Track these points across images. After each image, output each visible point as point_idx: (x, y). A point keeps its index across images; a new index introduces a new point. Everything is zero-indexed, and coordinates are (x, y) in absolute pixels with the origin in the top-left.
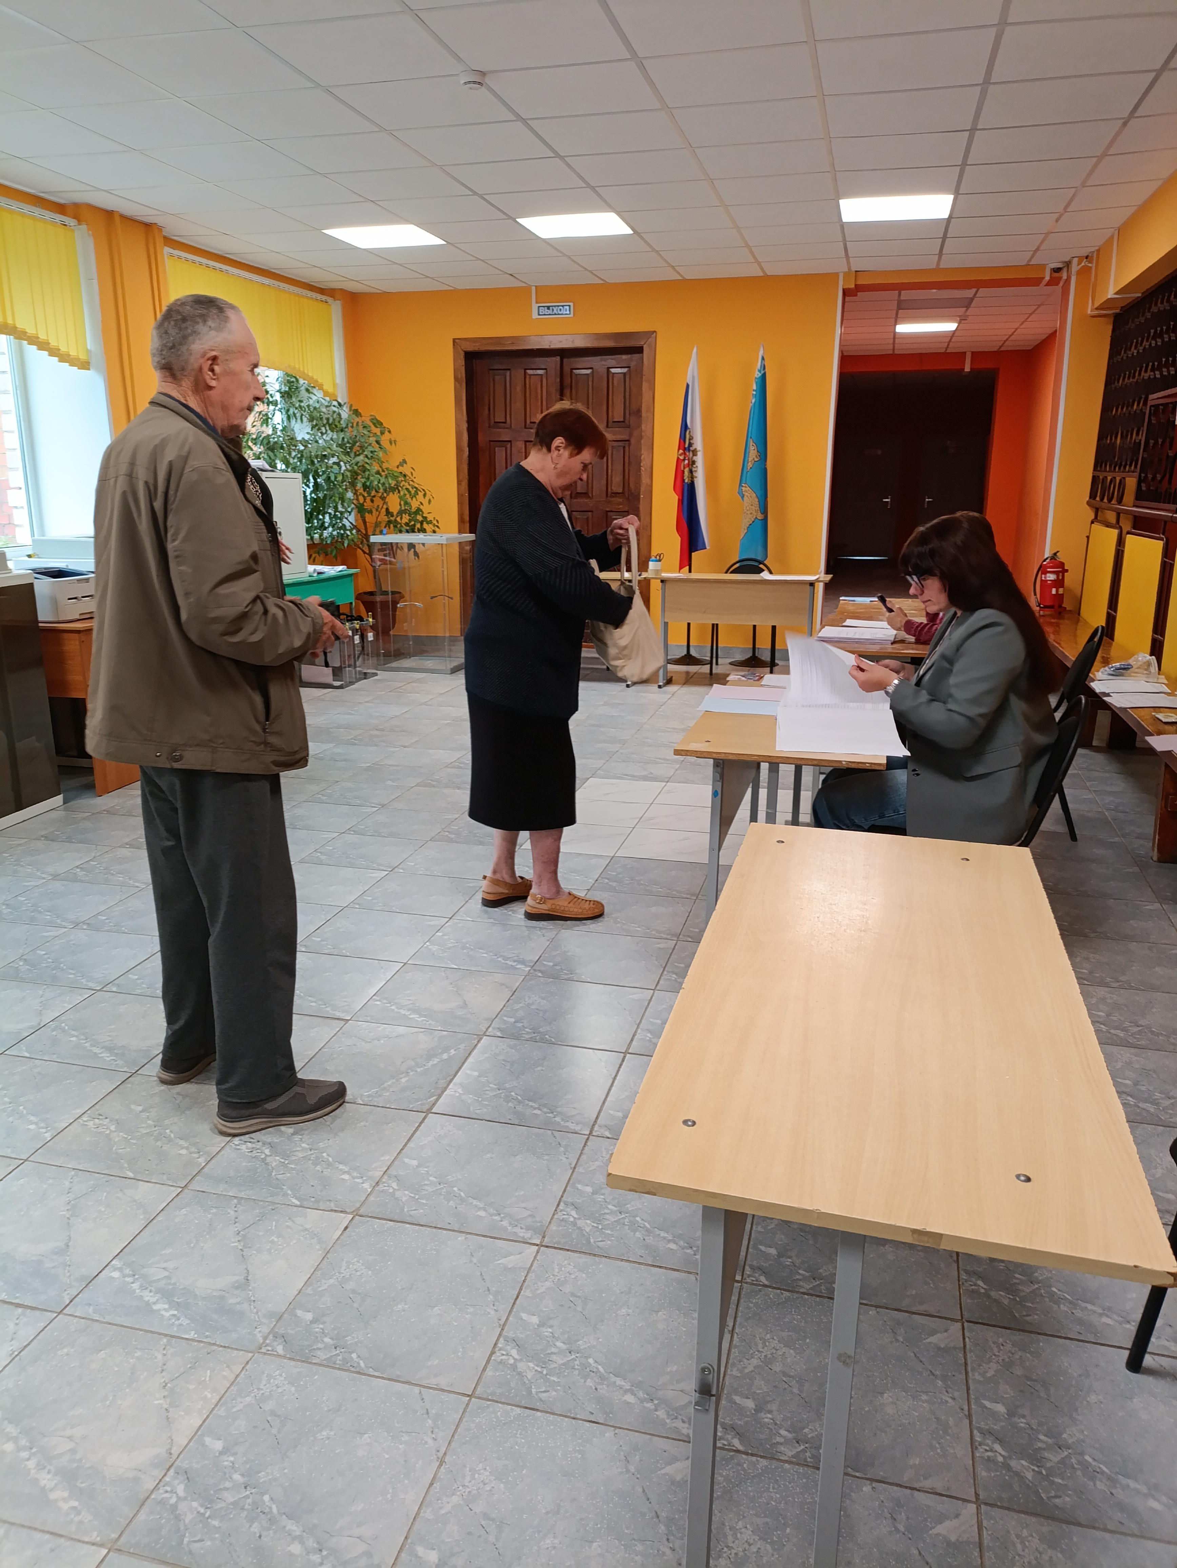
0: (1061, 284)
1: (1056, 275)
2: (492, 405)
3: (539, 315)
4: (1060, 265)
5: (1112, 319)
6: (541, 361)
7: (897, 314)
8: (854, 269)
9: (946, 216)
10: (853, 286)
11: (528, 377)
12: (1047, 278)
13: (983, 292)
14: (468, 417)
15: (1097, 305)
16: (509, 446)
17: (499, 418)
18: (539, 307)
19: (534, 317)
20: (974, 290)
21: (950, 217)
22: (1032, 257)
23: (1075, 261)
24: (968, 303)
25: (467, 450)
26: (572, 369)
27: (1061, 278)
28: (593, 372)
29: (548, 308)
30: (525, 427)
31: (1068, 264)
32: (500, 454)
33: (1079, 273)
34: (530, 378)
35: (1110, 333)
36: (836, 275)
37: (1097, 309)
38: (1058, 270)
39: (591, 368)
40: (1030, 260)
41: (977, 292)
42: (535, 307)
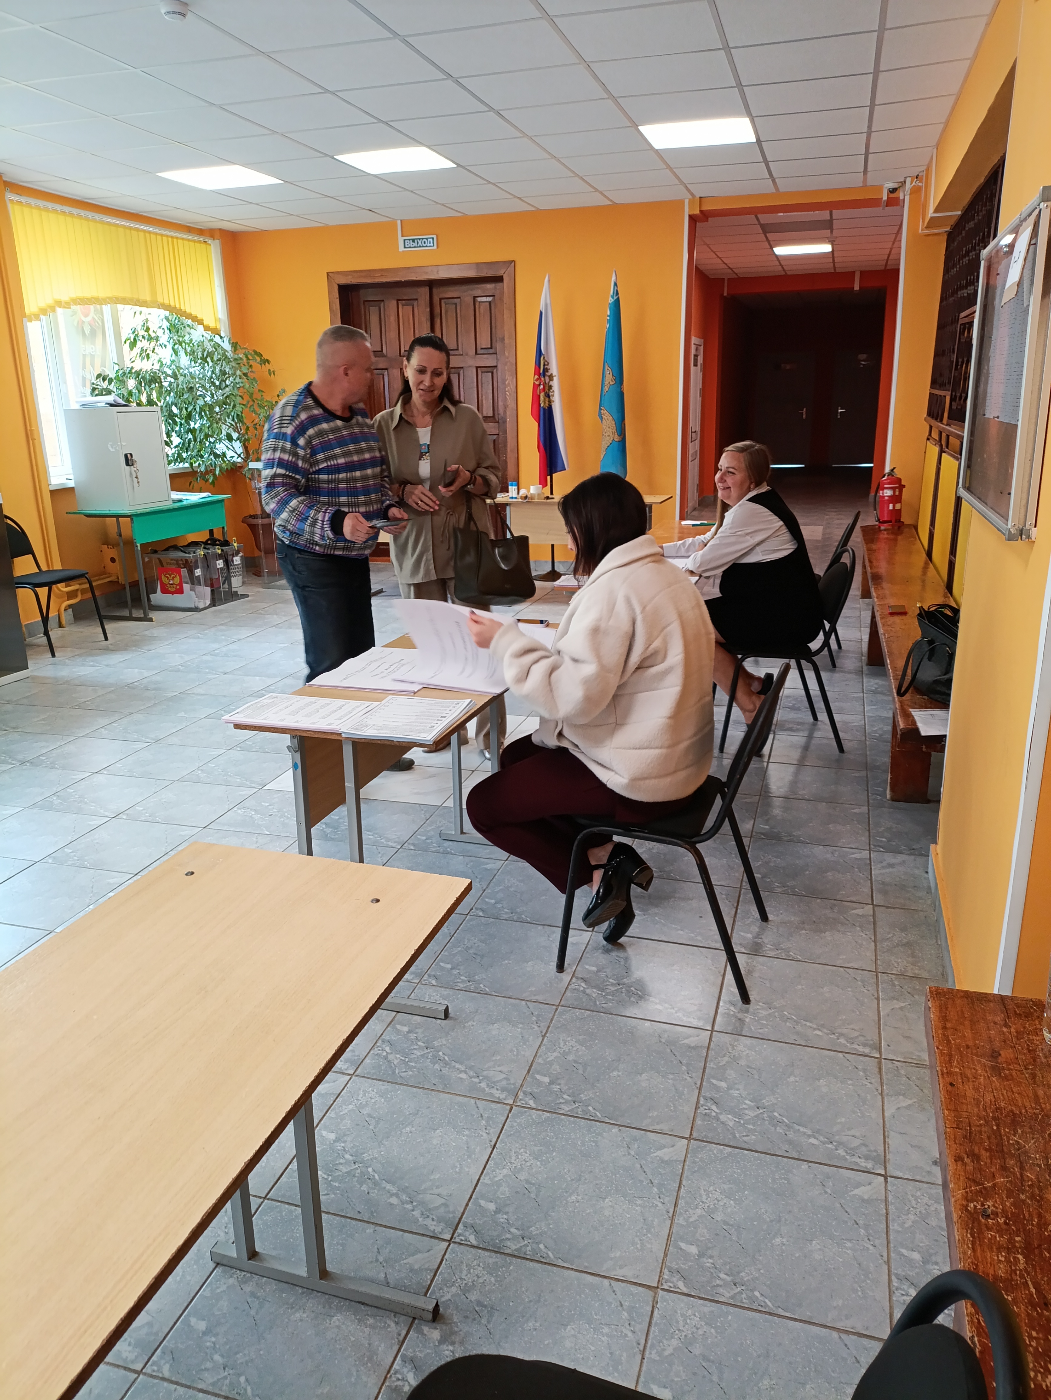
3: (405, 248)
18: (405, 240)
19: (400, 250)
42: (401, 240)
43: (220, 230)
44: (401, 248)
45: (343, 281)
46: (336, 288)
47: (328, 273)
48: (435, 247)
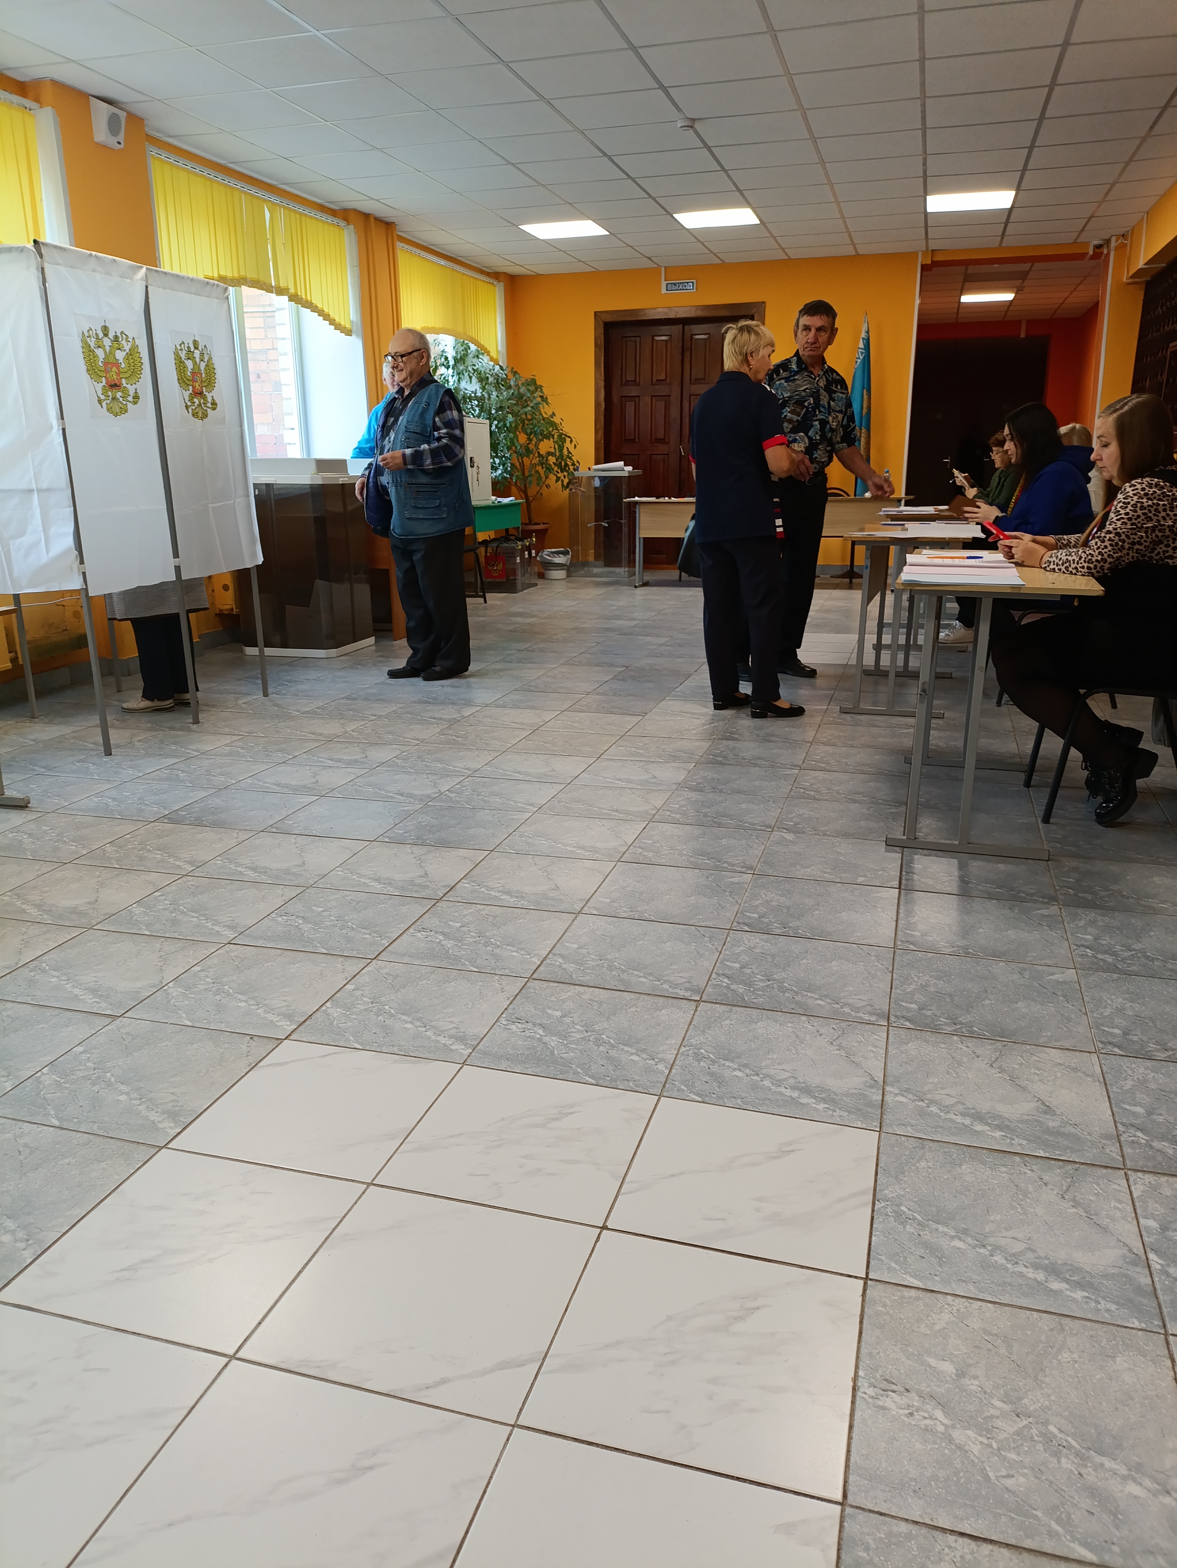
0: (1103, 257)
1: (1099, 251)
2: (624, 367)
3: (667, 290)
4: (1101, 242)
5: (1144, 285)
6: (665, 329)
7: (963, 286)
8: (931, 248)
9: (1009, 206)
10: (930, 262)
11: (655, 343)
12: (1091, 253)
13: (1038, 266)
14: (605, 377)
15: (1130, 274)
16: (637, 401)
17: (630, 377)
18: (667, 284)
19: (663, 293)
20: (1030, 264)
21: (1013, 207)
22: (1078, 236)
23: (1114, 239)
24: (1024, 276)
25: (603, 404)
26: (692, 335)
27: (1102, 253)
28: (709, 338)
29: (675, 284)
30: (652, 385)
31: (1108, 241)
32: (630, 408)
33: (1116, 249)
34: (657, 343)
35: (1142, 297)
36: (916, 253)
37: (1131, 277)
38: (1099, 247)
39: (709, 334)
40: (1076, 239)
41: (1032, 266)
42: (664, 284)
43: (504, 273)
44: (664, 291)
45: (609, 319)
46: (602, 326)
47: (595, 312)
48: (694, 290)
